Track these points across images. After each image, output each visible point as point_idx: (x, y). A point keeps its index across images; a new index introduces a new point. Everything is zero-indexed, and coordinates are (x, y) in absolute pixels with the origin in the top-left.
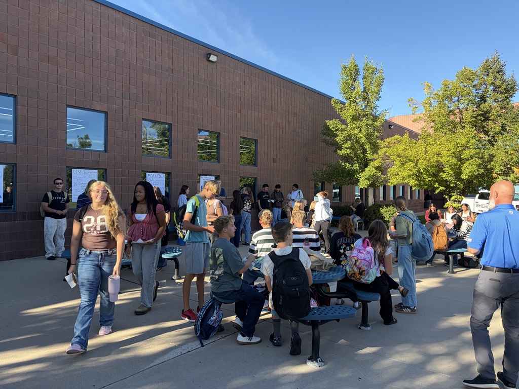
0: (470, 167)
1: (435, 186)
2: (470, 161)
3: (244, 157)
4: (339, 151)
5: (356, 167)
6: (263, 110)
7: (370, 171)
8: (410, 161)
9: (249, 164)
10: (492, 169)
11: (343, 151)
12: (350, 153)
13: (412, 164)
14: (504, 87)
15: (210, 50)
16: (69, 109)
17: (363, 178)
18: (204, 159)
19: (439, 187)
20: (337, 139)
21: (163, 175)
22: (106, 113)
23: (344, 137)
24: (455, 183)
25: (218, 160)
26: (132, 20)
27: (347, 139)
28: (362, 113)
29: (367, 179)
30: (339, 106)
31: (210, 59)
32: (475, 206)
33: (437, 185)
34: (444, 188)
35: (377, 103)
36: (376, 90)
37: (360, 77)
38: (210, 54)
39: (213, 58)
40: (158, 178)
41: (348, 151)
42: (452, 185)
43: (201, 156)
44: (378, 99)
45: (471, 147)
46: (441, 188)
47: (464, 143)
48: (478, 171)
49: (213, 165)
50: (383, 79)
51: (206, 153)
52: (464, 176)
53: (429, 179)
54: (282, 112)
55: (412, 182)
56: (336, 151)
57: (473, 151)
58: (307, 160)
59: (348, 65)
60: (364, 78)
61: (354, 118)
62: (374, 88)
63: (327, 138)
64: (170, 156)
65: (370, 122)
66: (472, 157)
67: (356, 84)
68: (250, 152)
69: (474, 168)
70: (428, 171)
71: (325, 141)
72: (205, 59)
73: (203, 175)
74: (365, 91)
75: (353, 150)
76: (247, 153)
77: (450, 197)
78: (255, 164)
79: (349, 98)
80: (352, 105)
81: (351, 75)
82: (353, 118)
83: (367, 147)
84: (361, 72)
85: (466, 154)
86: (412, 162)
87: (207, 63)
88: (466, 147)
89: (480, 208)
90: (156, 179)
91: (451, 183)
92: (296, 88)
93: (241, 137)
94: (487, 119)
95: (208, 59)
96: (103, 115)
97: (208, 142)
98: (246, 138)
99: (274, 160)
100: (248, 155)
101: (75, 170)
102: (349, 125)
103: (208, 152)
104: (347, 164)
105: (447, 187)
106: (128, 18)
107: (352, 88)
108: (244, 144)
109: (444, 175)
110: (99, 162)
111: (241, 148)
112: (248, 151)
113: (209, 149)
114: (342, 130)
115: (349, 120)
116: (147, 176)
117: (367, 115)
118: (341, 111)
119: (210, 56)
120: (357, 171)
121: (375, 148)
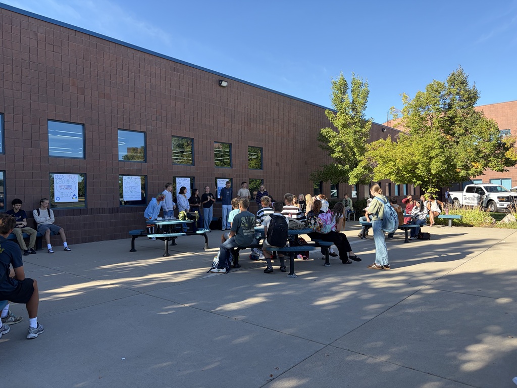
0: (436, 164)
1: (413, 181)
2: (436, 159)
3: (253, 163)
4: (332, 155)
5: (347, 167)
6: (267, 122)
7: (358, 170)
8: (391, 160)
9: (256, 168)
10: (455, 165)
11: (335, 154)
12: (342, 156)
13: (393, 163)
14: (466, 96)
15: (221, 78)
16: (119, 132)
17: (352, 176)
18: (218, 166)
19: (416, 182)
20: (330, 144)
21: (189, 179)
22: (145, 133)
23: (336, 142)
24: (428, 178)
25: (230, 165)
26: (162, 60)
27: (338, 145)
28: (352, 121)
29: (355, 177)
30: (332, 116)
31: (222, 85)
32: (464, 199)
33: (415, 180)
34: (420, 182)
35: (364, 112)
36: (363, 101)
37: (349, 91)
38: (221, 81)
39: (224, 84)
40: (185, 182)
41: (340, 154)
42: (426, 180)
43: (215, 163)
44: (364, 109)
45: (436, 148)
46: (418, 182)
47: (430, 144)
48: (442, 167)
49: (226, 170)
50: (369, 91)
51: (219, 160)
52: (433, 172)
53: (407, 175)
54: (282, 123)
55: (393, 178)
56: (330, 155)
57: (438, 151)
58: (306, 163)
59: (338, 81)
60: (352, 91)
61: (345, 126)
62: (360, 100)
63: (322, 143)
64: (193, 164)
65: (358, 129)
66: (437, 155)
67: (345, 96)
68: (257, 158)
69: (439, 164)
70: (406, 168)
71: (320, 146)
72: (218, 85)
73: (219, 178)
74: (353, 103)
75: (344, 153)
76: (255, 158)
77: (427, 189)
78: (261, 168)
79: (340, 109)
80: (342, 115)
81: (340, 89)
82: (343, 126)
83: (355, 150)
84: (350, 86)
85: (432, 154)
86: (393, 161)
87: (219, 88)
88: (433, 148)
89: (467, 201)
90: (184, 182)
91: (425, 178)
92: (294, 102)
93: (249, 146)
94: (453, 123)
95: (220, 85)
96: (142, 134)
97: (220, 151)
98: (254, 147)
99: (278, 164)
100: (255, 160)
101: (125, 177)
102: (340, 132)
103: (221, 160)
104: (339, 165)
105: (423, 181)
106: (158, 59)
107: (342, 101)
108: (252, 151)
109: (418, 172)
110: (141, 170)
111: (250, 154)
112: (256, 157)
113: (221, 157)
114: (334, 137)
115: (340, 128)
116: (177, 180)
117: (356, 123)
118: (334, 121)
119: (221, 83)
120: (348, 171)
121: (363, 151)
